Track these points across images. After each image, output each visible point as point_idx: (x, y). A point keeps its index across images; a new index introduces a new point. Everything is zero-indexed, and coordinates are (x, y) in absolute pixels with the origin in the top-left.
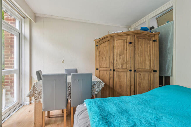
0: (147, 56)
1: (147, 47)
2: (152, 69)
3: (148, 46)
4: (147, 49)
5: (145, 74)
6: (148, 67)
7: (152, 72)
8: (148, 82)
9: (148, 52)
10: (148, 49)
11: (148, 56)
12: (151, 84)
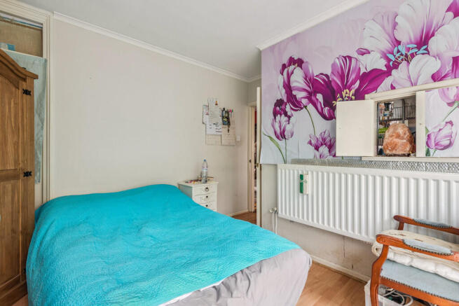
0: (9, 131)
1: (10, 104)
2: (22, 170)
3: (12, 101)
4: (10, 108)
5: (4, 187)
6: (10, 166)
7: (22, 176)
8: (12, 208)
9: (13, 119)
10: (12, 110)
11: (13, 132)
12: (19, 212)
